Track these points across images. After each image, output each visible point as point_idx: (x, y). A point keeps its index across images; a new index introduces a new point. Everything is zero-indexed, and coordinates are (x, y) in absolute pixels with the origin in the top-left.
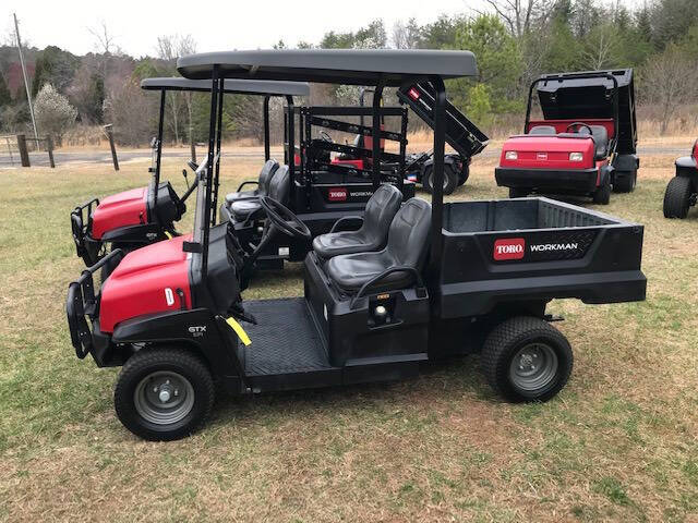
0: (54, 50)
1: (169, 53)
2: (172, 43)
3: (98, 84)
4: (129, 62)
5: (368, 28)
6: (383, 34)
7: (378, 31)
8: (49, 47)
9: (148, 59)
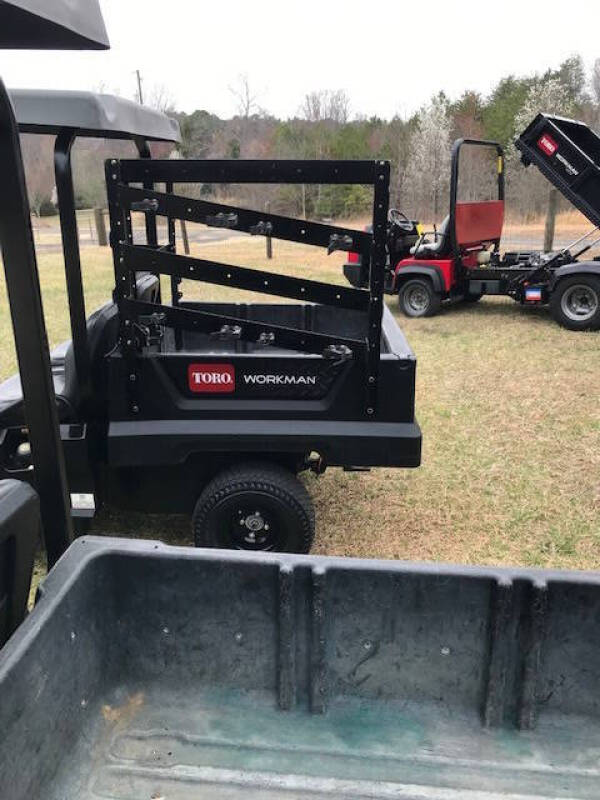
0: (201, 115)
1: (317, 113)
2: (321, 100)
3: (235, 149)
4: (272, 122)
5: (559, 69)
6: (580, 76)
7: (573, 73)
8: (197, 111)
9: (296, 120)
